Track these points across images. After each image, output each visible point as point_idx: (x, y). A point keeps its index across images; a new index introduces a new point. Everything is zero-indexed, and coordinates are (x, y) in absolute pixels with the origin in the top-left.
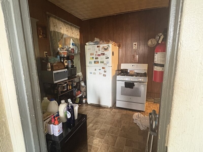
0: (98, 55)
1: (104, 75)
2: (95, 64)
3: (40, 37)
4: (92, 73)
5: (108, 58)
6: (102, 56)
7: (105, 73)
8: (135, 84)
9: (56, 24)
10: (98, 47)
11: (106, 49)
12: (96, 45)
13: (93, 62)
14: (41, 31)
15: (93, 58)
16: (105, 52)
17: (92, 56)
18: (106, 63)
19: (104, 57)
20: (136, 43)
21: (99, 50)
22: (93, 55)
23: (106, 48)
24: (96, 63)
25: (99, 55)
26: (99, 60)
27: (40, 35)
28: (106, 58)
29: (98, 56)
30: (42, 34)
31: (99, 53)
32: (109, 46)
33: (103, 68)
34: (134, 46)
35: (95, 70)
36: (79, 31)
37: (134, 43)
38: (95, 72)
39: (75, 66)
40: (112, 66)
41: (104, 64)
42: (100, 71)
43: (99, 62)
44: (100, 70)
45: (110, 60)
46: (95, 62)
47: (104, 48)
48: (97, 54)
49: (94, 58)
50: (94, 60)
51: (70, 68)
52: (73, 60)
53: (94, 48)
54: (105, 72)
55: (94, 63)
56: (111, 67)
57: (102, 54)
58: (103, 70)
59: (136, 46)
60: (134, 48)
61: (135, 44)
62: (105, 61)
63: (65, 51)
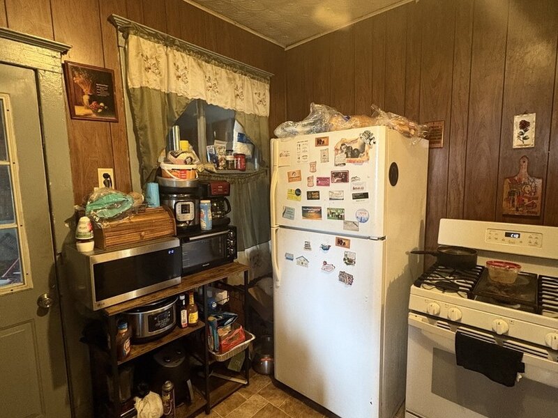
0: (319, 179)
1: (346, 278)
2: (306, 220)
3: (79, 111)
4: (295, 260)
5: (365, 196)
6: (336, 187)
7: (349, 270)
8: (527, 358)
9: (158, 62)
10: (319, 142)
11: (354, 154)
12: (313, 137)
13: (298, 212)
14: (86, 90)
15: (298, 192)
16: (352, 168)
17: (295, 185)
18: (355, 220)
19: (346, 189)
20: (531, 118)
21: (325, 159)
22: (299, 178)
23: (355, 146)
24: (311, 217)
25: (323, 181)
26: (324, 203)
27: (81, 104)
28: (356, 197)
29: (317, 185)
30: (90, 102)
31: (325, 171)
32: (369, 136)
33: (340, 242)
34: (517, 131)
35: (307, 246)
36: (267, 87)
37: (518, 119)
38: (306, 254)
39: (232, 224)
40: (383, 238)
41: (345, 223)
42: (325, 255)
43: (324, 213)
44: (326, 248)
45: (376, 205)
46: (306, 211)
47: (348, 148)
48: (316, 175)
49: (304, 195)
50: (304, 201)
51: (208, 232)
52: (227, 197)
53: (302, 150)
54: (350, 262)
55: (303, 216)
56: (381, 242)
57: (335, 175)
58: (342, 250)
59: (531, 133)
60: (517, 143)
61: (524, 125)
62: (352, 209)
63: (186, 163)
